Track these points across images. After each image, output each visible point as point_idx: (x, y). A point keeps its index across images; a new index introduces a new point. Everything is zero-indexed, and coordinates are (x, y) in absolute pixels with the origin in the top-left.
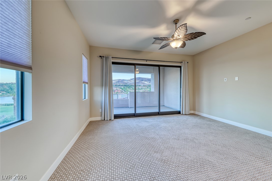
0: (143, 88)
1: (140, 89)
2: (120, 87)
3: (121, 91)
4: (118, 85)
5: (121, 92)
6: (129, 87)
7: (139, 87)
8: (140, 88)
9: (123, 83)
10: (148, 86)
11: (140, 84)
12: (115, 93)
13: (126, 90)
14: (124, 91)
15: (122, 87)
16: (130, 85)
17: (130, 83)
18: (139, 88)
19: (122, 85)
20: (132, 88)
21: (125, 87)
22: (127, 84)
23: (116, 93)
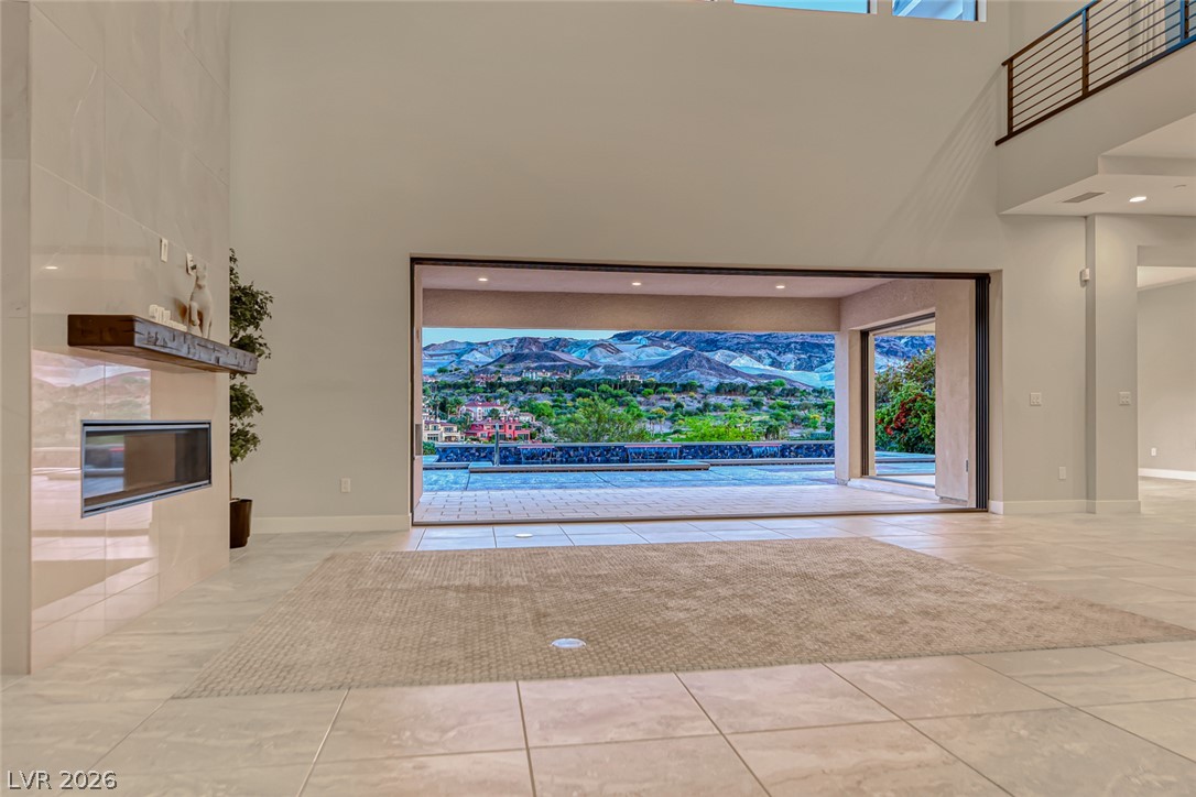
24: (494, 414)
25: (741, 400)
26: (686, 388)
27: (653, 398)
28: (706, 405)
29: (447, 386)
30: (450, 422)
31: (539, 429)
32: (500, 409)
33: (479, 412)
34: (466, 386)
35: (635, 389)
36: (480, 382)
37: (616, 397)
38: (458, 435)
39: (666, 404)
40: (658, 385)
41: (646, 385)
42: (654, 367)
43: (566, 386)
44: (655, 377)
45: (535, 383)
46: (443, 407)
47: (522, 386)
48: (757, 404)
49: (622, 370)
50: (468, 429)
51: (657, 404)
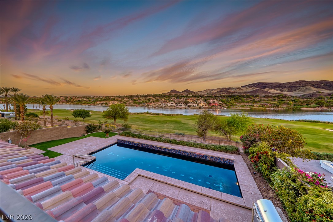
0: (263, 100)
1: (256, 102)
2: (221, 98)
3: (221, 103)
4: (218, 96)
5: (219, 106)
6: (235, 98)
7: (254, 98)
8: (256, 100)
9: (226, 93)
10: (275, 96)
11: (258, 94)
13: (228, 103)
14: (224, 105)
15: (225, 99)
16: (238, 96)
17: (239, 93)
18: (254, 100)
19: (224, 96)
20: (240, 101)
21: (229, 98)
22: (233, 94)
23: (211, 107)
24: (214, 102)
25: (270, 99)
26: (256, 96)
27: (248, 98)
28: (261, 100)
29: (208, 96)
30: (206, 103)
31: (222, 104)
32: (215, 101)
34: (211, 96)
35: (244, 97)
36: (213, 96)
37: (240, 98)
38: (207, 105)
39: (251, 100)
40: (249, 96)
41: (246, 96)
42: (249, 92)
43: (229, 96)
44: (249, 94)
46: (205, 100)
47: (221, 96)
48: (274, 100)
49: (242, 93)
50: (209, 104)
51: (249, 100)
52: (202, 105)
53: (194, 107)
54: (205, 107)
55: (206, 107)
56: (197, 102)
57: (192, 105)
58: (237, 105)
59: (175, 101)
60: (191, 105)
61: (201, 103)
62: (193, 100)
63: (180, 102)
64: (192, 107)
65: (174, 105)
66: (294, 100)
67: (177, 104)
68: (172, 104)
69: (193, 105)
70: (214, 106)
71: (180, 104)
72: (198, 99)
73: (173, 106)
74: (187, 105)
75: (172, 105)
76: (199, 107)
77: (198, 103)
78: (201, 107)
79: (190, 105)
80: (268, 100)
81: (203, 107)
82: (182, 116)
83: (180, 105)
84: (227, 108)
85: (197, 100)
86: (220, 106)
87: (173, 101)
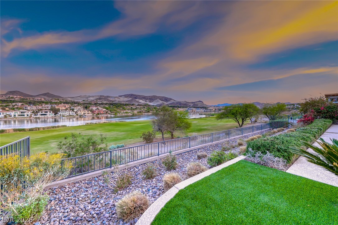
0: (138, 108)
1: (134, 109)
2: (102, 106)
3: (105, 111)
4: (99, 104)
6: (117, 106)
7: (132, 106)
9: (107, 101)
10: (144, 105)
11: (134, 103)
12: (95, 115)
13: (113, 110)
14: (109, 112)
15: (107, 106)
16: (119, 104)
18: (132, 108)
19: (106, 104)
20: (122, 108)
21: (111, 106)
22: (114, 102)
23: (97, 115)
25: (142, 107)
26: (133, 105)
27: (127, 106)
28: (137, 108)
29: (86, 103)
30: (88, 110)
31: (107, 112)
32: (99, 108)
33: (94, 108)
34: (90, 104)
35: (124, 105)
36: (93, 103)
37: (121, 106)
38: (90, 113)
39: (129, 107)
40: (128, 104)
41: (126, 104)
42: (127, 101)
43: (111, 104)
44: (127, 103)
45: (105, 103)
46: (86, 107)
47: (102, 104)
48: (144, 107)
49: (121, 101)
50: (92, 111)
51: (128, 107)
52: (82, 114)
53: (71, 116)
54: (88, 115)
55: (90, 115)
56: (73, 110)
57: (67, 113)
58: (121, 112)
59: (28, 108)
60: (65, 113)
61: (82, 111)
62: (65, 107)
63: (41, 110)
64: (67, 116)
65: (29, 114)
66: (154, 108)
67: (36, 113)
68: (22, 112)
69: (70, 114)
70: (99, 113)
71: (43, 113)
72: (76, 106)
73: (26, 116)
74: (57, 113)
75: (24, 115)
76: (80, 116)
77: (75, 110)
78: (82, 116)
79: (63, 113)
80: (141, 108)
81: (86, 116)
82: (66, 127)
83: (41, 115)
84: (114, 115)
85: (72, 108)
86: (106, 113)
87: (23, 109)
